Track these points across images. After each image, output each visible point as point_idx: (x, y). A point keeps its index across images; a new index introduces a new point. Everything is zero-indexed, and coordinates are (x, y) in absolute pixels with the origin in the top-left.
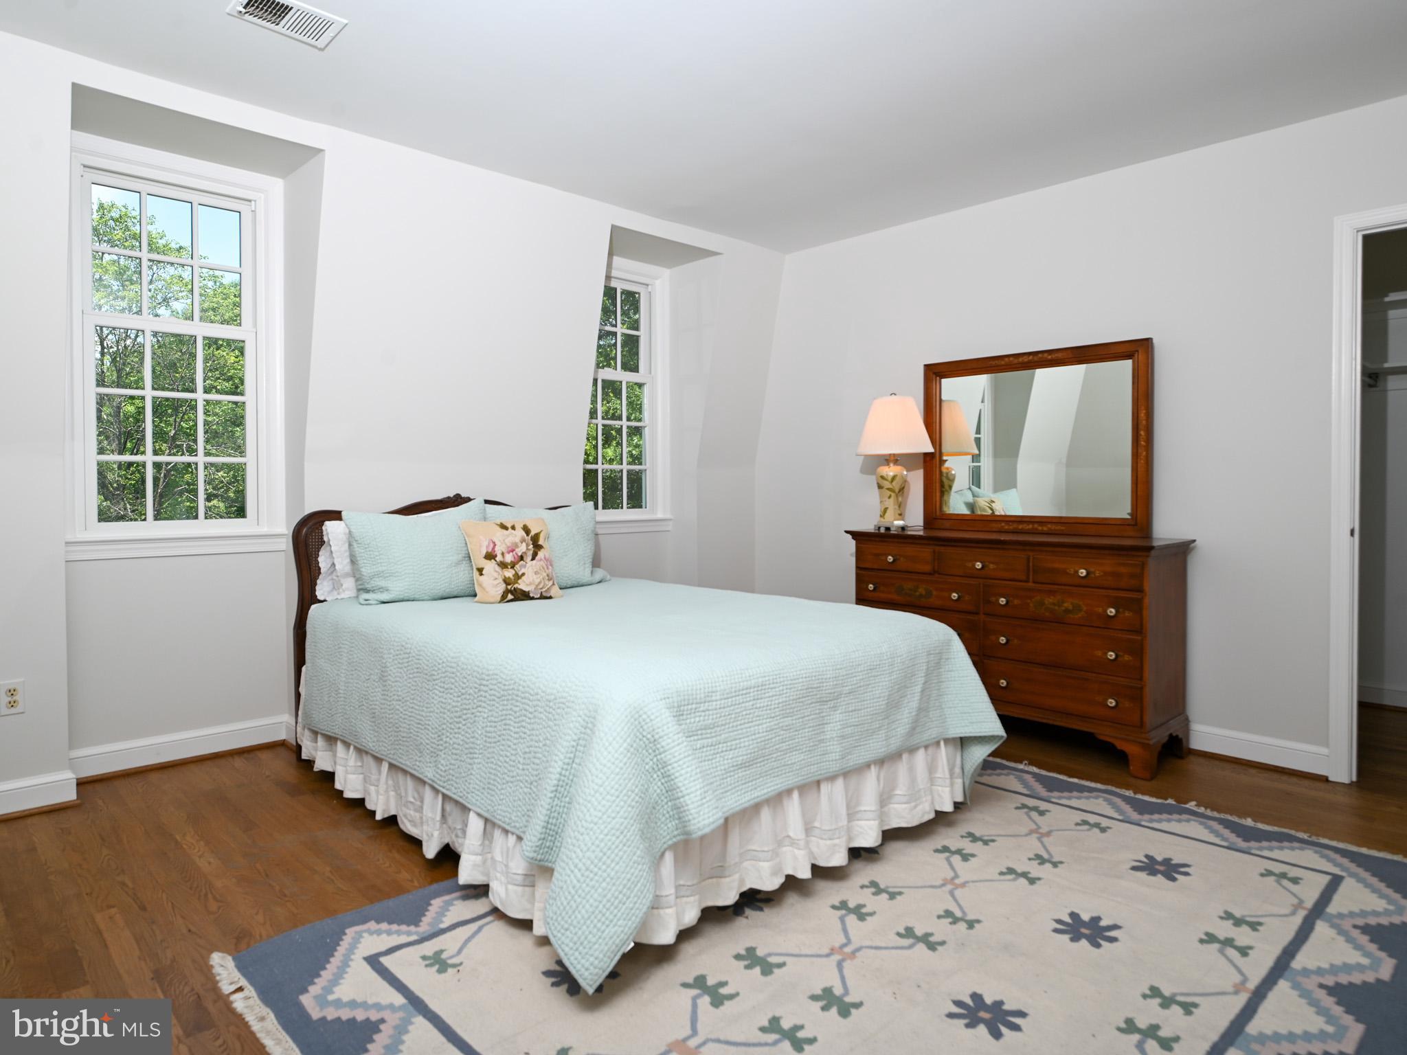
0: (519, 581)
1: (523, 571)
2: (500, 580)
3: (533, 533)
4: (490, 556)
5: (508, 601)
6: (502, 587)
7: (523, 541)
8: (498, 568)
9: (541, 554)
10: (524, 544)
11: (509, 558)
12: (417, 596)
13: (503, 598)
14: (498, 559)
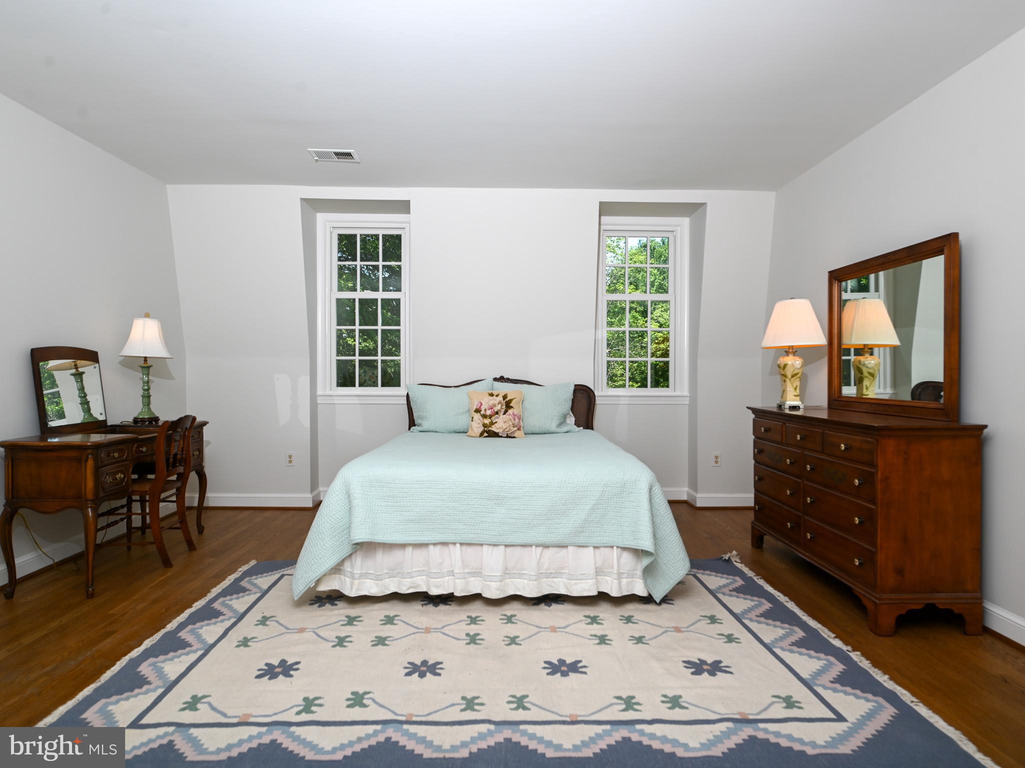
0: (492, 426)
1: (496, 420)
2: (481, 425)
3: (508, 399)
4: (478, 411)
5: (485, 437)
6: (482, 429)
7: (500, 403)
8: (481, 418)
9: (510, 411)
10: (500, 405)
11: (489, 412)
12: (437, 430)
13: (481, 435)
14: (482, 413)
